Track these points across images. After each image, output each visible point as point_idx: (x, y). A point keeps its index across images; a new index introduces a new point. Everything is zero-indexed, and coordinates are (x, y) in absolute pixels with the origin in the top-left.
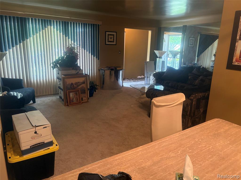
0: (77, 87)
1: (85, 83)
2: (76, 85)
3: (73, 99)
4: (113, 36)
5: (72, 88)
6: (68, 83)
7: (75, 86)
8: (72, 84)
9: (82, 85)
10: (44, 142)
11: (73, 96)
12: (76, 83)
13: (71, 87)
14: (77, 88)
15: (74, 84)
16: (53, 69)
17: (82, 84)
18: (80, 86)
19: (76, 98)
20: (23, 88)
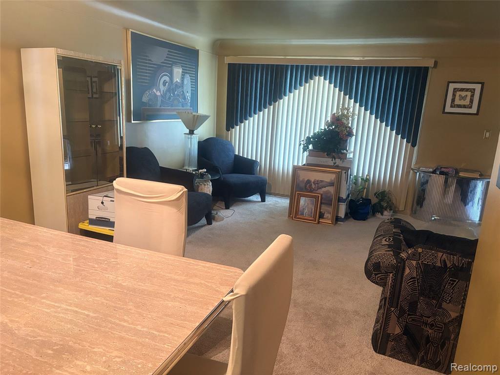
0: (317, 190)
1: (334, 186)
2: (315, 185)
3: (304, 209)
5: (308, 189)
6: (301, 179)
7: (313, 186)
8: (309, 182)
9: (327, 188)
10: (109, 219)
11: (305, 204)
12: (317, 182)
13: (306, 186)
14: (317, 192)
15: (313, 183)
17: (328, 186)
18: (324, 189)
19: (310, 210)
20: (254, 174)
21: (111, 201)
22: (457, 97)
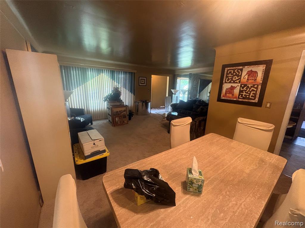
0: (121, 114)
3: (118, 121)
4: (144, 80)
6: (114, 111)
7: (119, 113)
8: (117, 112)
10: (100, 150)
12: (120, 111)
13: (116, 114)
16: (104, 102)
18: (123, 113)
19: (120, 121)
20: (84, 114)
21: (100, 141)
22: (144, 81)
